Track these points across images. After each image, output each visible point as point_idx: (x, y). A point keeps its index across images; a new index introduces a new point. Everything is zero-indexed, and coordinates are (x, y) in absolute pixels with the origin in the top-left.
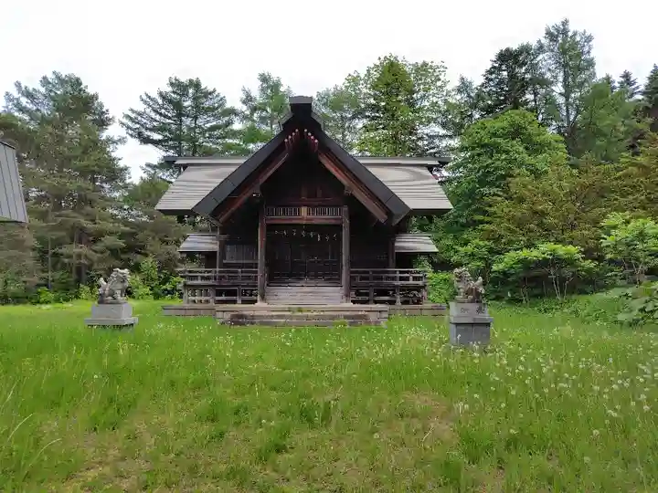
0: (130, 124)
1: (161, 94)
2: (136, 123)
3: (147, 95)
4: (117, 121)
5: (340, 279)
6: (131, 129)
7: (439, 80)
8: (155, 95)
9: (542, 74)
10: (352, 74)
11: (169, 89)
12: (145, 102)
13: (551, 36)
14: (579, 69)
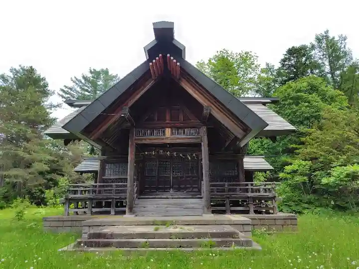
0: (64, 94)
1: (84, 77)
2: (67, 94)
3: (75, 77)
4: (56, 92)
5: (200, 191)
6: (65, 98)
7: (254, 64)
8: (80, 78)
9: (316, 62)
10: (200, 62)
11: (90, 75)
12: (74, 82)
13: (319, 40)
14: (338, 58)
